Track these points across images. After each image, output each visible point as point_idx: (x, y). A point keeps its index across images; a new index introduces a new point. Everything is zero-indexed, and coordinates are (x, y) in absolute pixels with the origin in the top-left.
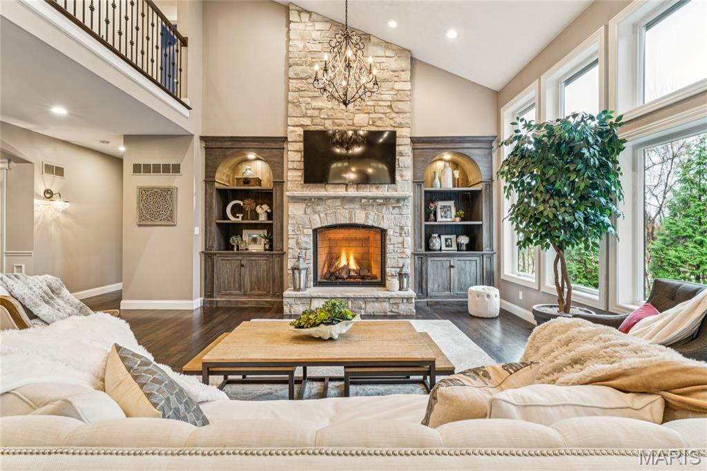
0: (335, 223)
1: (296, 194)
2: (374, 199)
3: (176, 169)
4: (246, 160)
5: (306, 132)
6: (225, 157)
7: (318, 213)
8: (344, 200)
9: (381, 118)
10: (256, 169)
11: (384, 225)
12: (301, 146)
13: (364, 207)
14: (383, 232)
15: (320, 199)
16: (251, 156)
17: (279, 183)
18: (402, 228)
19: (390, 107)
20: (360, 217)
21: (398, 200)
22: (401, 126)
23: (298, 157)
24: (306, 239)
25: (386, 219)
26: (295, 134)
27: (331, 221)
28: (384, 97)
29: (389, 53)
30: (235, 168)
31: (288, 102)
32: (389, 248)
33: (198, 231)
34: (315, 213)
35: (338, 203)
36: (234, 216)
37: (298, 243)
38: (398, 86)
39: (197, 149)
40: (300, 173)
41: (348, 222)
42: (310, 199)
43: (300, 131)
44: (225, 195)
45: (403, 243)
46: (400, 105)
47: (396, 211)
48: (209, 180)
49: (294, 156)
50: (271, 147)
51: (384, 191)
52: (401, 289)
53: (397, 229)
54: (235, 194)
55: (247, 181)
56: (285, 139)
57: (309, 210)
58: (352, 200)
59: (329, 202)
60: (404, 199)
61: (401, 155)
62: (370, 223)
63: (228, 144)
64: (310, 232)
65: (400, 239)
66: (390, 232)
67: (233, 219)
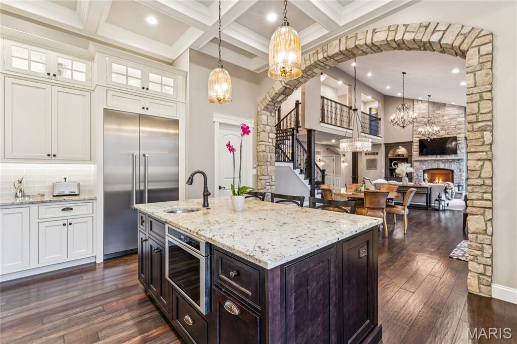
0: (431, 168)
1: (416, 159)
2: (448, 160)
3: (377, 153)
4: (399, 148)
5: (420, 140)
6: (392, 149)
7: (425, 165)
8: (435, 161)
9: (451, 132)
10: (402, 151)
11: (452, 169)
12: (418, 144)
13: (443, 163)
14: (453, 171)
15: (426, 160)
16: (400, 147)
17: (410, 155)
18: (460, 170)
19: (455, 127)
20: (442, 166)
21: (459, 160)
22: (460, 133)
23: (418, 147)
24: (420, 173)
25: (454, 167)
26: (416, 140)
27: (430, 167)
28: (452, 124)
29: (454, 109)
30: (394, 151)
31: (413, 130)
32: (455, 176)
33: (383, 171)
34: (424, 165)
35: (433, 161)
36: (394, 166)
37: (417, 175)
38: (458, 120)
39: (383, 147)
40: (418, 152)
41: (437, 168)
42: (422, 161)
43: (418, 139)
44: (391, 160)
45: (461, 175)
46: (459, 126)
47: (458, 163)
48: (386, 156)
49: (416, 147)
50: (408, 145)
51: (453, 157)
52: (459, 190)
53: (459, 170)
54: (395, 159)
55: (399, 155)
56: (412, 142)
57: (421, 164)
58: (439, 160)
59: (429, 161)
60: (461, 159)
61: (460, 144)
62: (446, 168)
63: (392, 145)
64: (422, 171)
65: (460, 174)
66: (455, 171)
67: (394, 167)
